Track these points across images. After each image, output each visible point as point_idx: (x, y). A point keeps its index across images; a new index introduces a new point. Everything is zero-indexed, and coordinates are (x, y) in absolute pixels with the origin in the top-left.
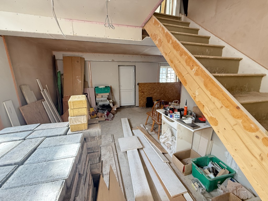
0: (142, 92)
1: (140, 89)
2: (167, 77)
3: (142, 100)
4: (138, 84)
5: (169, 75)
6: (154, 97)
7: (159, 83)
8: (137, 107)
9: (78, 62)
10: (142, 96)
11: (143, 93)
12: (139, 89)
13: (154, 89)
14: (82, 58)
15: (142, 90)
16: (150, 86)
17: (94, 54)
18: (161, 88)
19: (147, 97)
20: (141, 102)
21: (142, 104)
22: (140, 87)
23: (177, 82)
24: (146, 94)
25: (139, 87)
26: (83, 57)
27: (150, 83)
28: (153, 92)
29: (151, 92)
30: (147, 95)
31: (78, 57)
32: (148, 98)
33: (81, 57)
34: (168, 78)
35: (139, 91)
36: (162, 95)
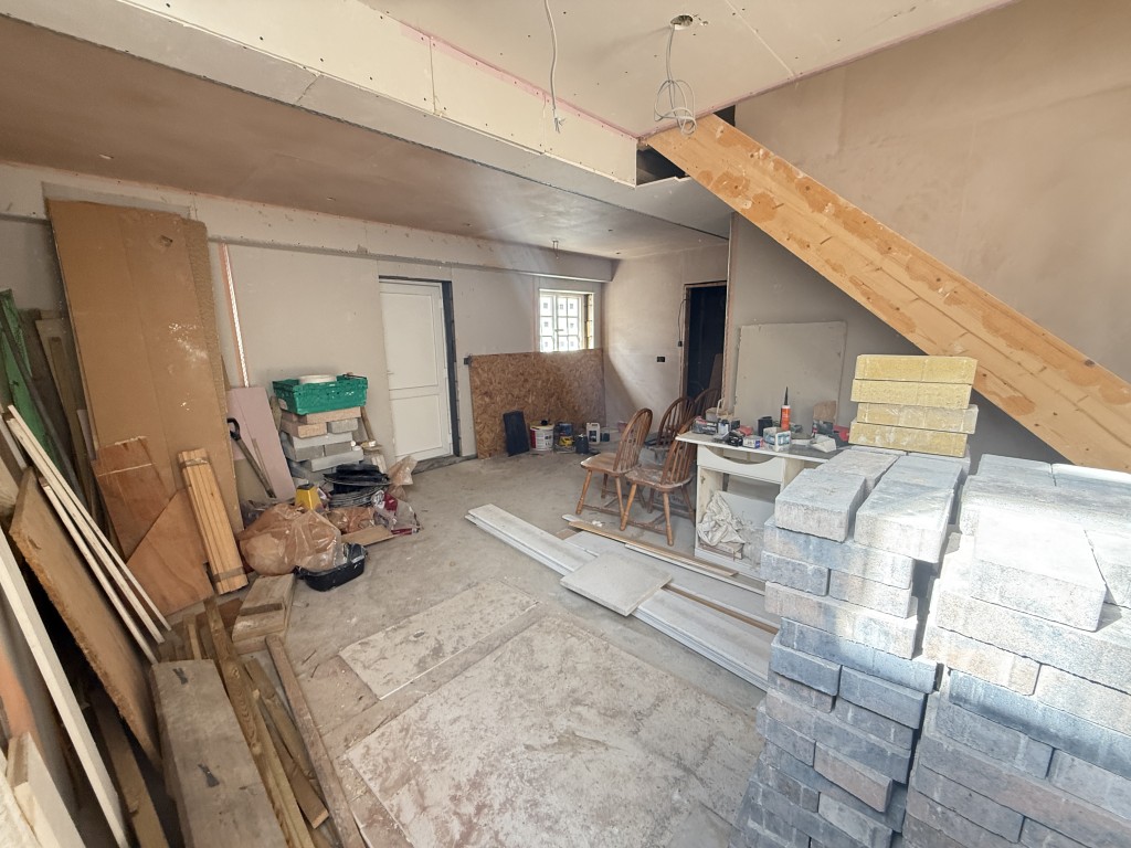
0: (486, 393)
1: (477, 380)
2: (557, 330)
3: (486, 429)
4: (467, 361)
5: (562, 323)
6: (526, 411)
7: (538, 354)
8: (468, 458)
9: (167, 246)
10: (485, 412)
11: (487, 400)
12: (472, 381)
13: (526, 380)
14: (189, 220)
15: (483, 383)
16: (511, 368)
17: (258, 207)
18: (548, 373)
19: (504, 411)
20: (485, 435)
21: (488, 443)
22: (478, 373)
23: (591, 346)
24: (498, 399)
25: (473, 371)
26: (193, 217)
27: (510, 355)
28: (523, 393)
29: (516, 392)
30: (503, 406)
31: (164, 217)
32: (507, 417)
33: (184, 216)
34: (560, 333)
35: (474, 389)
36: (553, 400)
